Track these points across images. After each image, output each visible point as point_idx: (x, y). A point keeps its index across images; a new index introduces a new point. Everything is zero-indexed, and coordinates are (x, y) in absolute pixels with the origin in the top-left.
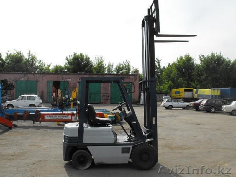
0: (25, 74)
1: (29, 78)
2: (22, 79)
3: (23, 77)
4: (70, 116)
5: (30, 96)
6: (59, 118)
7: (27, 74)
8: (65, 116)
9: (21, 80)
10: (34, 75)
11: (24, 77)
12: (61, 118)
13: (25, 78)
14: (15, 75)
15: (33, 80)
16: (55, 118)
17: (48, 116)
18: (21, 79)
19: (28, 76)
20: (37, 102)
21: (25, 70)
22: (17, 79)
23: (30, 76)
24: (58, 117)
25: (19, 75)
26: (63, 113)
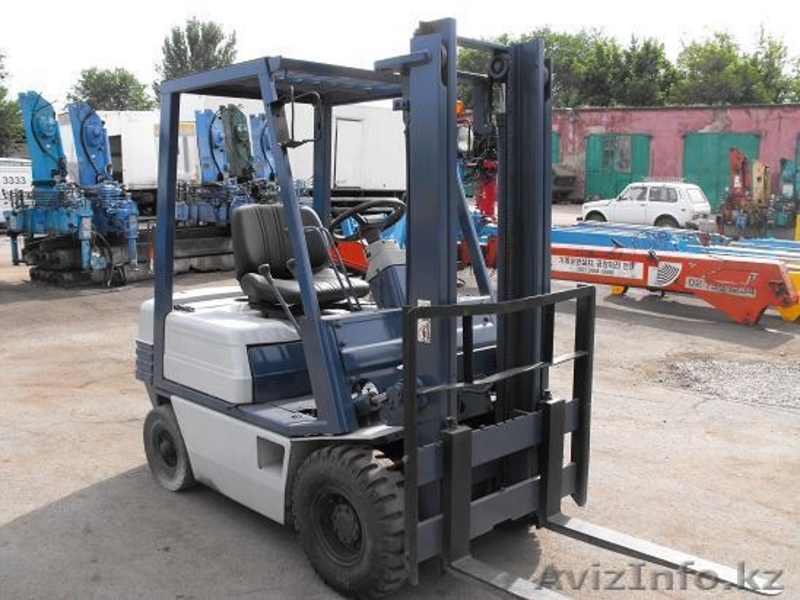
0: (715, 109)
1: (728, 126)
2: (707, 129)
3: (709, 121)
4: (639, 266)
5: (659, 184)
6: (600, 269)
7: (723, 109)
8: (622, 263)
9: (701, 131)
10: (749, 114)
11: (714, 121)
12: (609, 269)
13: (714, 124)
14: (684, 114)
15: (745, 130)
16: (587, 270)
17: (564, 257)
18: (702, 128)
19: (727, 118)
20: (683, 210)
21: (741, 94)
22: (689, 129)
23: (733, 118)
24: (596, 267)
25: (699, 114)
26: (619, 250)
